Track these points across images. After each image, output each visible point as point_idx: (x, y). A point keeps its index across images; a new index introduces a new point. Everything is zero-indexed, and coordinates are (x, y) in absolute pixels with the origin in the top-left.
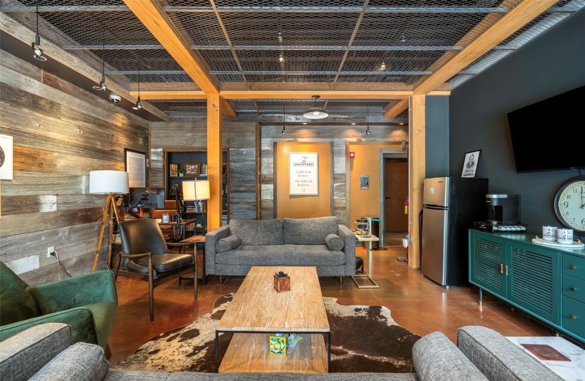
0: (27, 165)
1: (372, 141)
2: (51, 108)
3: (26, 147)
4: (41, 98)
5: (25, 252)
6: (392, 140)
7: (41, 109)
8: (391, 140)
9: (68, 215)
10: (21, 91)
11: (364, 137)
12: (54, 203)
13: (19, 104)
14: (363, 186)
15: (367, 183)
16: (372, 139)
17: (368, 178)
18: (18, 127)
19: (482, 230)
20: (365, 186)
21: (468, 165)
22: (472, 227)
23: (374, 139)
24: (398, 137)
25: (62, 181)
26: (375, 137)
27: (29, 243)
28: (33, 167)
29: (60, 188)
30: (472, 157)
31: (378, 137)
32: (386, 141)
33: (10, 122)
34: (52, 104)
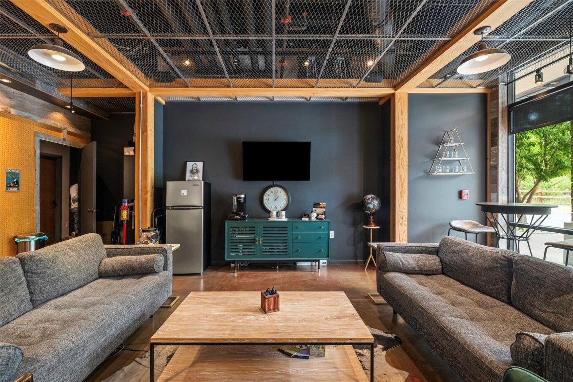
1: (27, 118)
6: (53, 125)
8: (51, 123)
11: (13, 107)
14: (11, 186)
15: (18, 183)
16: (26, 114)
17: (18, 174)
19: (237, 220)
20: (13, 187)
21: (192, 172)
22: (227, 219)
23: (29, 115)
24: (59, 121)
26: (30, 113)
30: (195, 166)
31: (34, 114)
32: (45, 123)
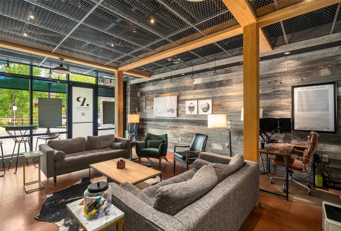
0: (217, 109)
2: (228, 82)
3: (217, 102)
4: (223, 81)
5: (217, 142)
7: (223, 85)
9: (236, 131)
10: (216, 82)
12: (229, 125)
13: (215, 87)
18: (214, 95)
25: (233, 114)
27: (218, 139)
28: (220, 109)
29: (232, 117)
33: (212, 94)
34: (228, 81)
